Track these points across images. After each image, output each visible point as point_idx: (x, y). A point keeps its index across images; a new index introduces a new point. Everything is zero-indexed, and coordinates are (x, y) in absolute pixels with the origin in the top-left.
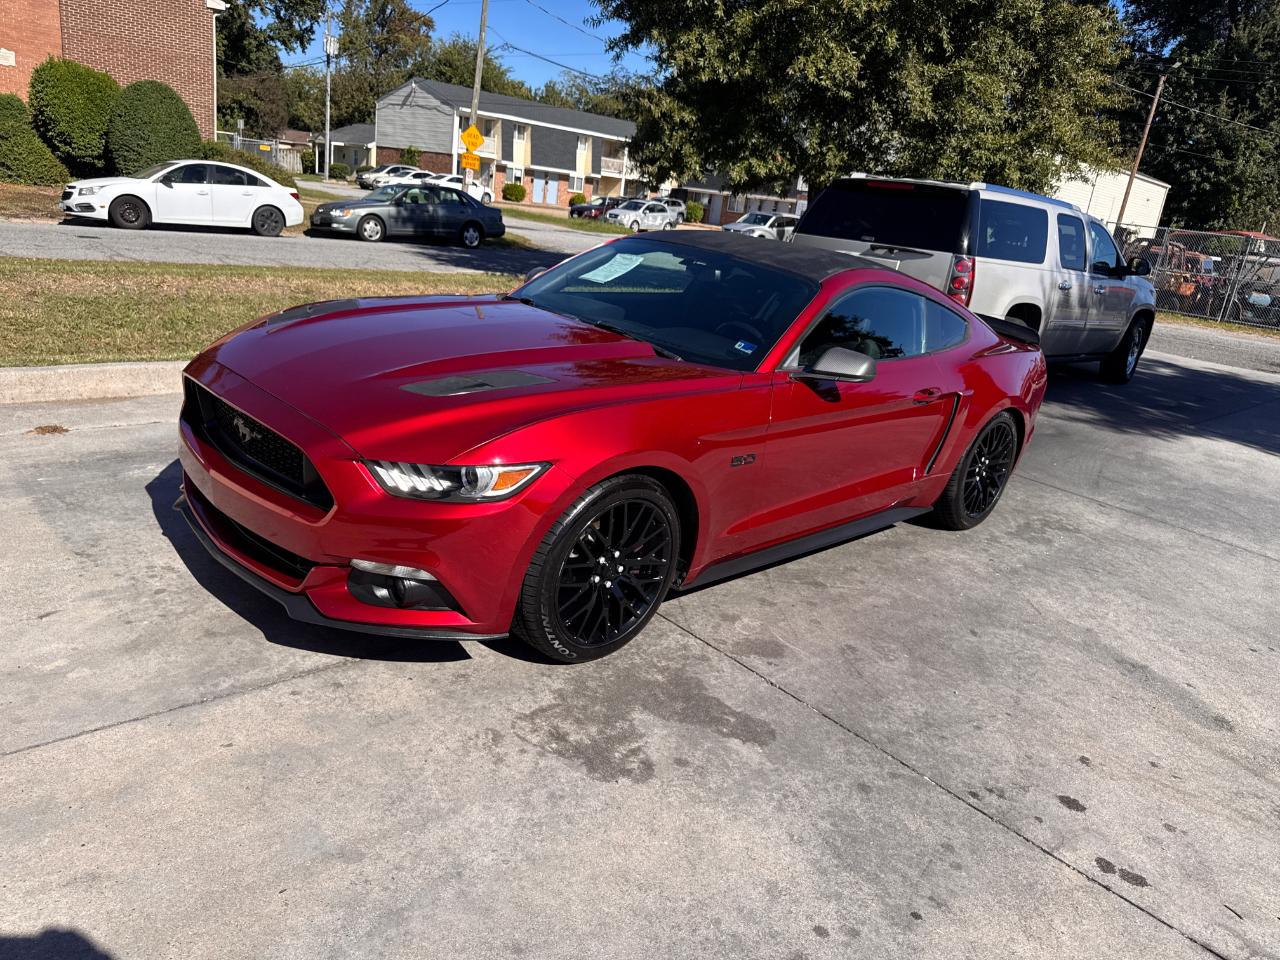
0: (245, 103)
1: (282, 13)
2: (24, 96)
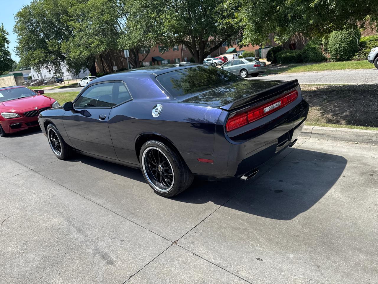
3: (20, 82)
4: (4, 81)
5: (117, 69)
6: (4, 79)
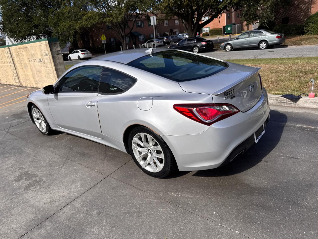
3: (55, 50)
4: (26, 50)
5: (105, 43)
6: (26, 48)
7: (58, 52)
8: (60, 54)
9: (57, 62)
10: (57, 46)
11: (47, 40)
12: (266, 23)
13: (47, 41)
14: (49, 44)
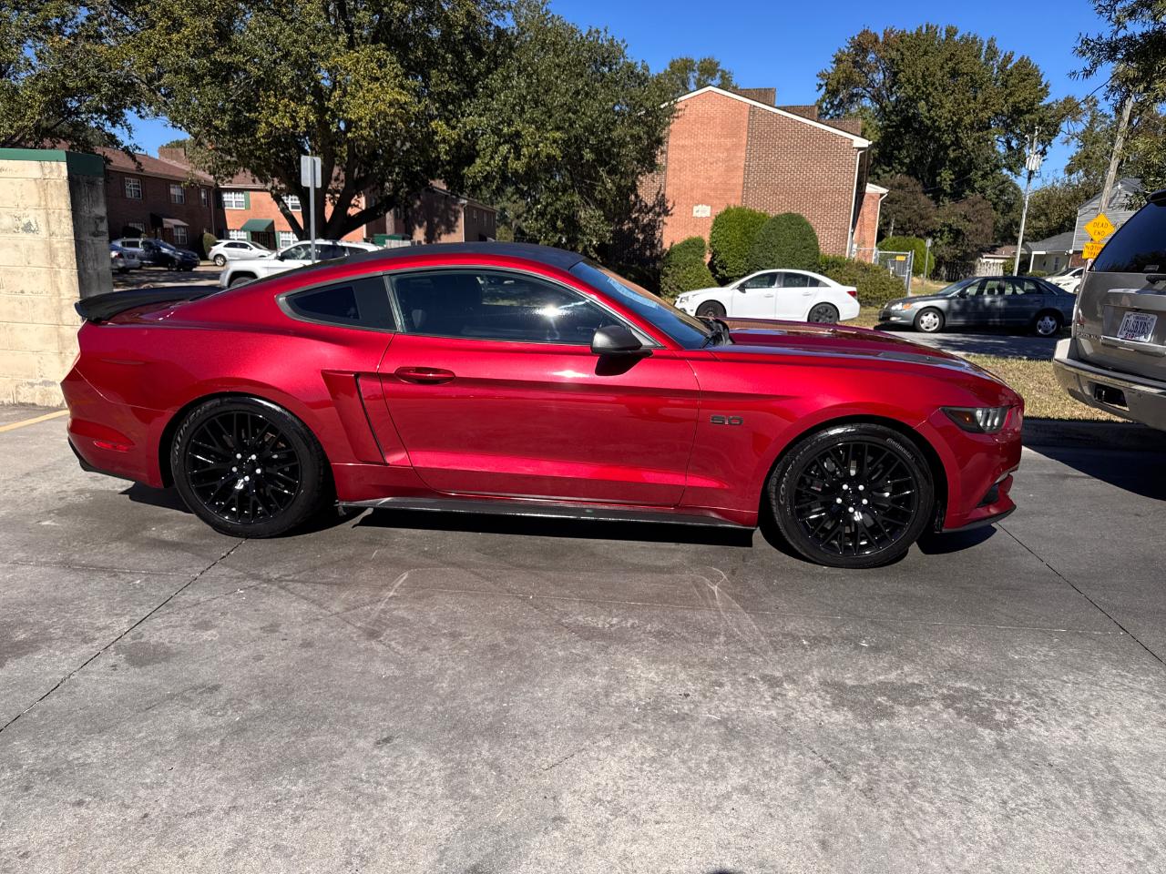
0: (954, 227)
1: (1014, 143)
2: (707, 238)
3: (87, 214)
7: (97, 226)
8: (102, 234)
9: (89, 271)
10: (95, 199)
11: (65, 158)
12: (594, 247)
13: (64, 166)
14: (70, 178)
